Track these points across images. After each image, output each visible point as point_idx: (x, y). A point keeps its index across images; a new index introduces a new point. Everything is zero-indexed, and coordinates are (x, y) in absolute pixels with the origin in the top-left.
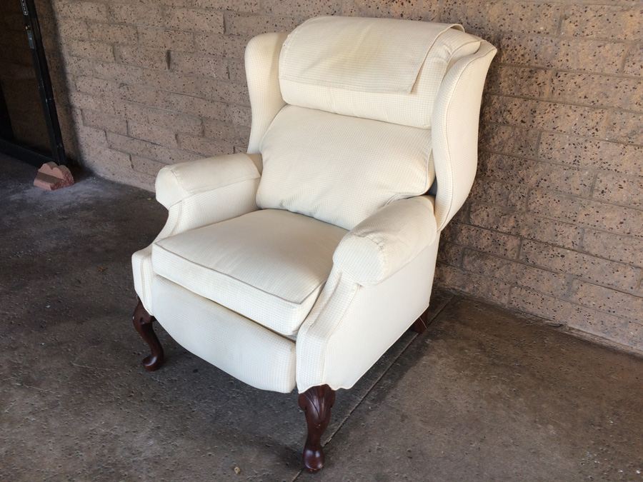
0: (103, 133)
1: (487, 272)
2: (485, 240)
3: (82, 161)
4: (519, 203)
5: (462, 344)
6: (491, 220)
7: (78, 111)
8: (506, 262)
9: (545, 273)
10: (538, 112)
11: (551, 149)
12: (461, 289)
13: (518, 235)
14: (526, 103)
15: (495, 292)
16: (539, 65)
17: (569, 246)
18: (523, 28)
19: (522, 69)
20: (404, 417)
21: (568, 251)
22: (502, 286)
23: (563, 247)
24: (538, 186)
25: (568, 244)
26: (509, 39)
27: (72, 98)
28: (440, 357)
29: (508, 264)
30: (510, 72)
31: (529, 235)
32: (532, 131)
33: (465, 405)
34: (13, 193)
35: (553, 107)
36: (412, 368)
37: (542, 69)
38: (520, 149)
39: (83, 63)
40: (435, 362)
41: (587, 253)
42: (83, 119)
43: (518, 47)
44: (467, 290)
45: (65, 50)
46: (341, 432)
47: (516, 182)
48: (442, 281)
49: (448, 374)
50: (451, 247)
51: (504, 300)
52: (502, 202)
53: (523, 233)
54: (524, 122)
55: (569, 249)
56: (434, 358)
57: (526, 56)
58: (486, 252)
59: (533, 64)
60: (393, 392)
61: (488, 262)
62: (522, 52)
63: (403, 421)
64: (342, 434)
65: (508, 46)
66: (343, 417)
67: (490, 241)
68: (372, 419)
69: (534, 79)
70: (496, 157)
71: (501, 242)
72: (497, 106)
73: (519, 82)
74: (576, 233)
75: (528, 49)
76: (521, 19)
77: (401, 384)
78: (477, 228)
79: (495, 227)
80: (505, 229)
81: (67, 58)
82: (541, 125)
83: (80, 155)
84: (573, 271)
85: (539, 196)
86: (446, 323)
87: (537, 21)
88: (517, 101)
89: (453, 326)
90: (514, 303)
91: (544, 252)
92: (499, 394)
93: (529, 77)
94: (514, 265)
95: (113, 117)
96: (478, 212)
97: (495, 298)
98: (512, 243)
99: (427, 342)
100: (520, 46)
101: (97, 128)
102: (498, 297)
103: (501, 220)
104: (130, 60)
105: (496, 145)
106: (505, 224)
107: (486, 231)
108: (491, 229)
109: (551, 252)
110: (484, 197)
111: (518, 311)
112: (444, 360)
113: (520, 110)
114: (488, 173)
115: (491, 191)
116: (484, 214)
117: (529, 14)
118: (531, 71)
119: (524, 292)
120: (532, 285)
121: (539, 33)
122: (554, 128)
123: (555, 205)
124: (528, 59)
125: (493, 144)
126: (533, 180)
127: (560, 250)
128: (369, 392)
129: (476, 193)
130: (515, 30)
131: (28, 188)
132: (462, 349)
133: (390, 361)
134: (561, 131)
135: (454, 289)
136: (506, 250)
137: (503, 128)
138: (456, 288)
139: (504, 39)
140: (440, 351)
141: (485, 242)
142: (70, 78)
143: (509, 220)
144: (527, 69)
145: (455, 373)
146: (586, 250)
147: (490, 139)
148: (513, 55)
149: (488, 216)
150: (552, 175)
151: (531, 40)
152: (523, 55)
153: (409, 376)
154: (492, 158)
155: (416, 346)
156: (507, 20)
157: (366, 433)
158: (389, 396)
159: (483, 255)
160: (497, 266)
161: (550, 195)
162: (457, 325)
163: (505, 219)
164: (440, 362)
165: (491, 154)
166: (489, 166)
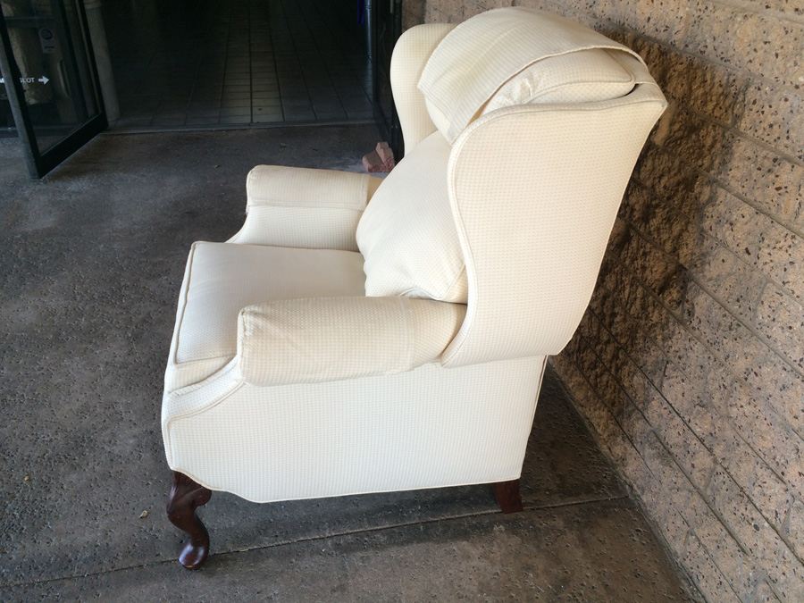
2: (674, 433)
4: (717, 396)
5: (540, 563)
6: (686, 406)
8: (689, 485)
9: (729, 540)
10: (766, 241)
11: (774, 320)
12: (639, 492)
13: (710, 450)
14: (757, 217)
15: (671, 527)
16: (788, 152)
17: (767, 515)
18: (776, 73)
19: (764, 153)
20: (342, 588)
21: (766, 524)
22: (679, 523)
23: (760, 511)
24: (746, 379)
25: (768, 511)
26: (759, 89)
28: (483, 556)
29: (690, 491)
30: (749, 153)
31: (724, 459)
32: (756, 274)
35: (789, 242)
36: (430, 544)
37: (789, 160)
38: (738, 301)
40: (468, 557)
41: (791, 548)
43: (767, 109)
44: (645, 500)
46: (263, 551)
47: (721, 356)
48: (623, 466)
49: (463, 583)
50: (638, 419)
51: (677, 547)
52: (701, 381)
53: (718, 451)
54: (749, 254)
55: (767, 520)
56: (476, 552)
57: (775, 127)
58: (672, 454)
59: (781, 148)
60: (370, 553)
61: (668, 470)
62: (771, 120)
63: (334, 590)
64: (262, 554)
65: (754, 102)
66: (285, 539)
67: (680, 440)
68: (308, 564)
69: (772, 176)
70: (705, 299)
71: (691, 448)
72: (722, 208)
73: (756, 174)
74: (784, 499)
75: (779, 117)
76: (777, 55)
77: (393, 552)
78: (671, 409)
79: (687, 418)
80: (698, 430)
82: (767, 267)
84: (767, 565)
85: (745, 399)
86: (559, 523)
87: (796, 64)
88: (747, 210)
89: (563, 533)
90: (687, 561)
91: (734, 504)
93: (769, 171)
94: (696, 497)
96: (672, 381)
97: (670, 535)
98: (703, 460)
99: (496, 528)
100: (770, 107)
102: (674, 537)
103: (695, 412)
105: (710, 280)
106: (697, 422)
107: (678, 420)
108: (682, 418)
109: (743, 510)
110: (684, 360)
111: (689, 579)
112: (483, 564)
113: (746, 228)
114: (695, 323)
115: (692, 355)
116: (679, 388)
117: (791, 47)
118: (775, 160)
119: (701, 553)
120: (712, 547)
121: (797, 87)
122: (783, 282)
123: (764, 428)
124: (777, 135)
125: (708, 275)
126: (741, 365)
127: (756, 515)
128: (347, 534)
129: (677, 349)
130: (767, 74)
132: (529, 568)
133: (420, 518)
134: (793, 292)
135: (631, 487)
136: (693, 466)
137: (723, 254)
138: (636, 487)
139: (752, 89)
141: (673, 436)
143: (702, 416)
144: (772, 155)
145: (475, 589)
146: (792, 540)
147: (706, 264)
148: (758, 121)
149: (683, 395)
150: (765, 370)
151: (786, 100)
152: (771, 126)
153: (413, 551)
154: (702, 298)
155: (474, 522)
156: (760, 53)
157: (282, 572)
158: (359, 554)
160: (678, 485)
161: (761, 404)
162: (571, 536)
163: (699, 412)
164: (475, 563)
165: (701, 291)
166: (698, 311)
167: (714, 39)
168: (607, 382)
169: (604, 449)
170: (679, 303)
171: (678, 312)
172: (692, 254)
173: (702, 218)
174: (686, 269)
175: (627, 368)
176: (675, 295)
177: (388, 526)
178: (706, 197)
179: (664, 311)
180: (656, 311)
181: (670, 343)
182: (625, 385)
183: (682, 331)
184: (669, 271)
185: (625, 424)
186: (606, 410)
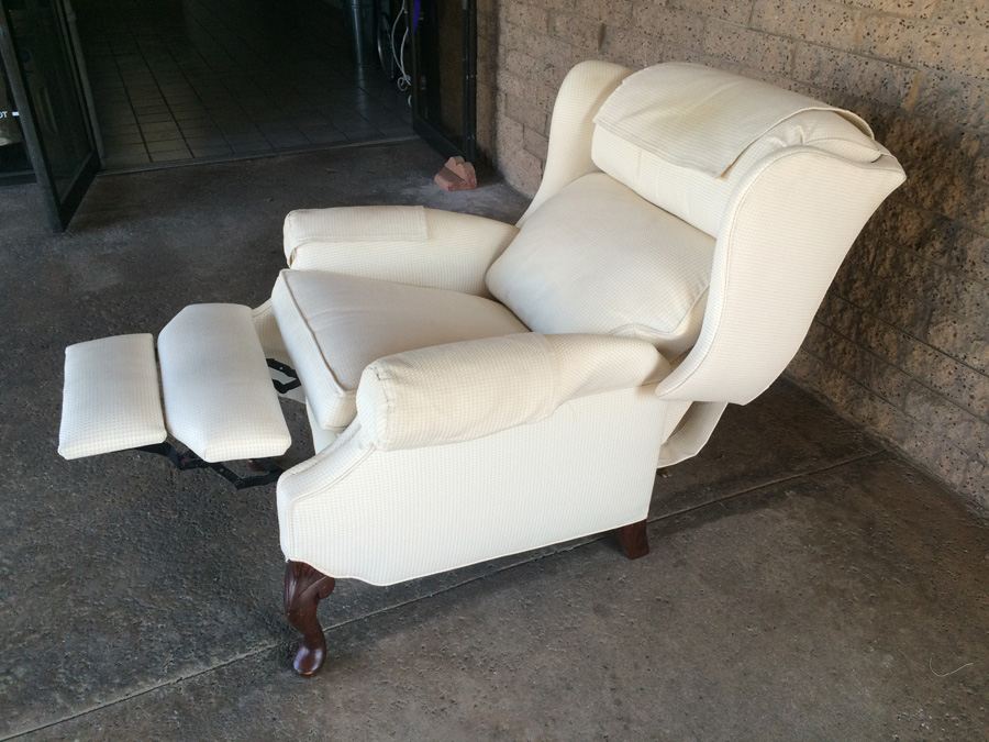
0: (521, 128)
1: (937, 428)
2: (944, 374)
3: (496, 160)
5: (841, 513)
6: (959, 344)
7: (503, 95)
8: (967, 416)
12: (897, 443)
15: (946, 462)
22: (956, 454)
27: (499, 77)
28: (792, 517)
29: (970, 421)
33: (778, 583)
34: (409, 186)
36: (738, 515)
39: (518, 33)
40: (778, 520)
42: (506, 108)
44: (905, 448)
45: (502, 14)
48: (873, 424)
49: (786, 541)
50: (893, 374)
51: (955, 479)
52: (980, 317)
56: (781, 514)
58: (942, 394)
60: (689, 532)
61: (941, 410)
63: (675, 566)
67: (952, 378)
70: (981, 242)
71: (968, 382)
77: (708, 527)
78: (938, 353)
79: (962, 356)
80: (976, 362)
81: (503, 24)
83: (496, 153)
86: (839, 480)
89: (847, 488)
90: (969, 487)
92: (843, 591)
94: (978, 424)
95: (534, 109)
96: (940, 326)
97: (943, 470)
98: (983, 389)
99: (787, 494)
101: (517, 120)
102: (948, 471)
103: (973, 346)
104: (561, 34)
105: (985, 223)
106: (977, 355)
107: (948, 360)
108: (956, 358)
110: (954, 303)
111: (973, 502)
112: (794, 523)
114: (967, 266)
115: (965, 296)
116: (950, 330)
119: (987, 473)
125: (981, 220)
129: (944, 295)
131: (427, 183)
132: (834, 519)
133: (715, 496)
135: (887, 441)
136: (972, 397)
138: (891, 440)
140: (796, 509)
141: (943, 377)
142: (501, 51)
143: (983, 348)
145: (798, 543)
147: (978, 210)
149: (955, 335)
153: (726, 523)
154: (976, 242)
155: (765, 492)
158: (680, 534)
159: (936, 396)
160: (954, 420)
162: (855, 489)
163: (978, 346)
164: (786, 523)
165: (975, 235)
166: (971, 254)
167: (976, 10)
168: (844, 349)
169: (846, 415)
170: (943, 253)
171: (943, 261)
172: (960, 204)
173: (972, 170)
174: (950, 220)
175: (874, 330)
176: (938, 246)
177: (689, 508)
178: (975, 151)
179: (926, 263)
180: (916, 266)
181: (935, 291)
182: (873, 345)
183: (952, 277)
184: (925, 226)
185: (875, 383)
186: (844, 376)
